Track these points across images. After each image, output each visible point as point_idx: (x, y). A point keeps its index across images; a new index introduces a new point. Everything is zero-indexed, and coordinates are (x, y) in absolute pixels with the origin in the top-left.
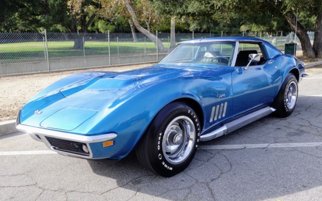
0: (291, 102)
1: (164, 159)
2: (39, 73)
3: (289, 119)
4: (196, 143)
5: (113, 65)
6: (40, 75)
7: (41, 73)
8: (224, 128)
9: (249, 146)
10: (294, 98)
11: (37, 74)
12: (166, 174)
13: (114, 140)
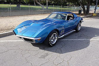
0: (79, 28)
1: (51, 43)
3: (78, 33)
4: (57, 39)
8: (64, 35)
9: (69, 40)
10: (80, 27)
12: (51, 46)
13: (40, 39)
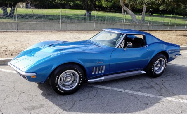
2: (55, 31)
5: (96, 30)
6: (56, 32)
7: (56, 31)
11: (54, 31)
